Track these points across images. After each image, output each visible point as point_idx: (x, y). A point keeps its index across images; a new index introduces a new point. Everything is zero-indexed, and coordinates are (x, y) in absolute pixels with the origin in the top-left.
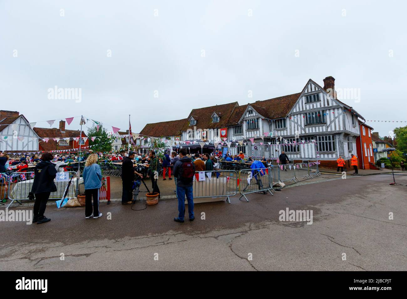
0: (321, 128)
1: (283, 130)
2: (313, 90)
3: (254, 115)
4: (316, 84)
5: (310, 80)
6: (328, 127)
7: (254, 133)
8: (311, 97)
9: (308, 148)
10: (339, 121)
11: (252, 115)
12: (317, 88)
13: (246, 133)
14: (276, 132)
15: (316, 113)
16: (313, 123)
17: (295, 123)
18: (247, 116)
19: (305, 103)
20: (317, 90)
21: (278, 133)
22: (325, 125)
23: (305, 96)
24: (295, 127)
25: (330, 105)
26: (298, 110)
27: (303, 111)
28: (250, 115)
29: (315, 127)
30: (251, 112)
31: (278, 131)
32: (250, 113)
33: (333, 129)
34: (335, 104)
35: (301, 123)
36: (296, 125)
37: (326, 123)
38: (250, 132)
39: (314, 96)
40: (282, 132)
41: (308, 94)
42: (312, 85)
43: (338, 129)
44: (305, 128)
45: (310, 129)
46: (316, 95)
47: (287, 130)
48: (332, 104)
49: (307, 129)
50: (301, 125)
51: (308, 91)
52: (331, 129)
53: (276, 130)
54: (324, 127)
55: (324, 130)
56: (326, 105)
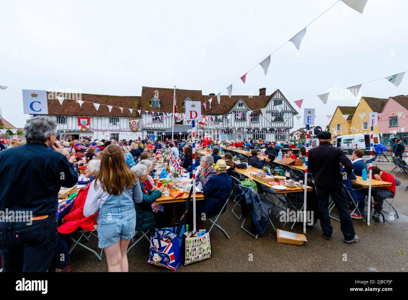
0: (281, 124)
1: (257, 123)
2: (279, 97)
3: (244, 108)
4: (282, 94)
5: (278, 90)
6: (285, 124)
7: (242, 123)
8: (277, 102)
9: (271, 137)
10: (290, 121)
11: (242, 108)
12: (281, 97)
13: (234, 122)
14: (251, 124)
15: (275, 113)
16: (277, 120)
17: (265, 118)
18: (237, 108)
19: (274, 106)
20: (282, 98)
21: (253, 125)
22: (283, 122)
23: (274, 100)
24: (265, 122)
25: (288, 110)
26: (268, 110)
27: (272, 111)
28: (239, 108)
29: (278, 123)
30: (241, 105)
31: (253, 123)
32: (239, 106)
33: (287, 126)
34: (290, 110)
35: (269, 119)
36: (266, 120)
37: (284, 121)
38: (238, 123)
39: (279, 102)
40: (256, 124)
41: (275, 99)
42: (279, 93)
43: (290, 126)
44: (271, 123)
45: (275, 124)
46: (280, 101)
47: (259, 124)
48: (289, 109)
49: (273, 124)
50: (269, 121)
51: (276, 97)
52: (286, 125)
53: (252, 122)
54: (283, 124)
55: (283, 126)
56: (286, 110)
